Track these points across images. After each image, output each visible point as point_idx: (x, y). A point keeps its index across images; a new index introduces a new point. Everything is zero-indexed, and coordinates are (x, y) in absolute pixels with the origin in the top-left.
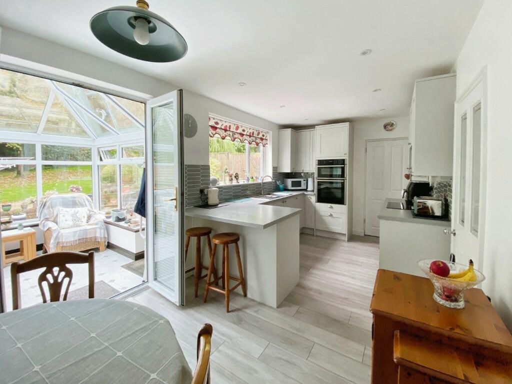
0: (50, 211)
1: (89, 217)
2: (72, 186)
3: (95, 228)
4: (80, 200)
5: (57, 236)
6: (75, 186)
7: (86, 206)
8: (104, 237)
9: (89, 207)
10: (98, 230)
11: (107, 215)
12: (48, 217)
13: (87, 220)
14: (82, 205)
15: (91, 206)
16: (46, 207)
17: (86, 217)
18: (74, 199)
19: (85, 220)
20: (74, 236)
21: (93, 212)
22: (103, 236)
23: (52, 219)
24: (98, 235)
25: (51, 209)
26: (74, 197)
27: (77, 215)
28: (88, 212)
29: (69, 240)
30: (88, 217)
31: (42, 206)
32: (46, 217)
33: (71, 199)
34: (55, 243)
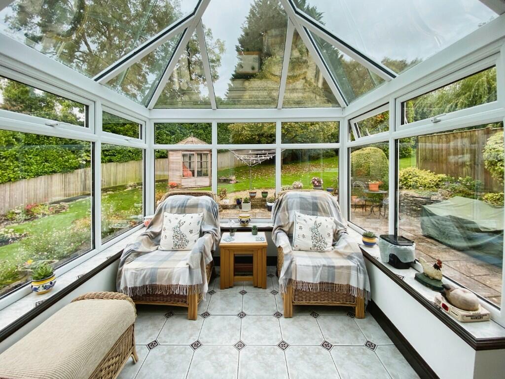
0: (285, 214)
1: (337, 237)
2: (313, 178)
3: (349, 268)
4: (322, 203)
5: (288, 268)
6: (316, 179)
7: (332, 216)
8: (364, 289)
9: (335, 217)
10: (354, 273)
11: (366, 240)
12: (282, 224)
13: (334, 241)
14: (327, 213)
15: (339, 215)
16: (281, 209)
17: (332, 234)
18: (315, 201)
19: (330, 241)
20: (314, 275)
21: (342, 226)
22: (361, 288)
23: (286, 229)
24: (353, 283)
25: (286, 212)
26: (316, 198)
27: (319, 229)
28: (335, 226)
29: (306, 280)
30: (334, 235)
31: (278, 206)
32: (280, 224)
33: (311, 201)
34: (286, 279)
